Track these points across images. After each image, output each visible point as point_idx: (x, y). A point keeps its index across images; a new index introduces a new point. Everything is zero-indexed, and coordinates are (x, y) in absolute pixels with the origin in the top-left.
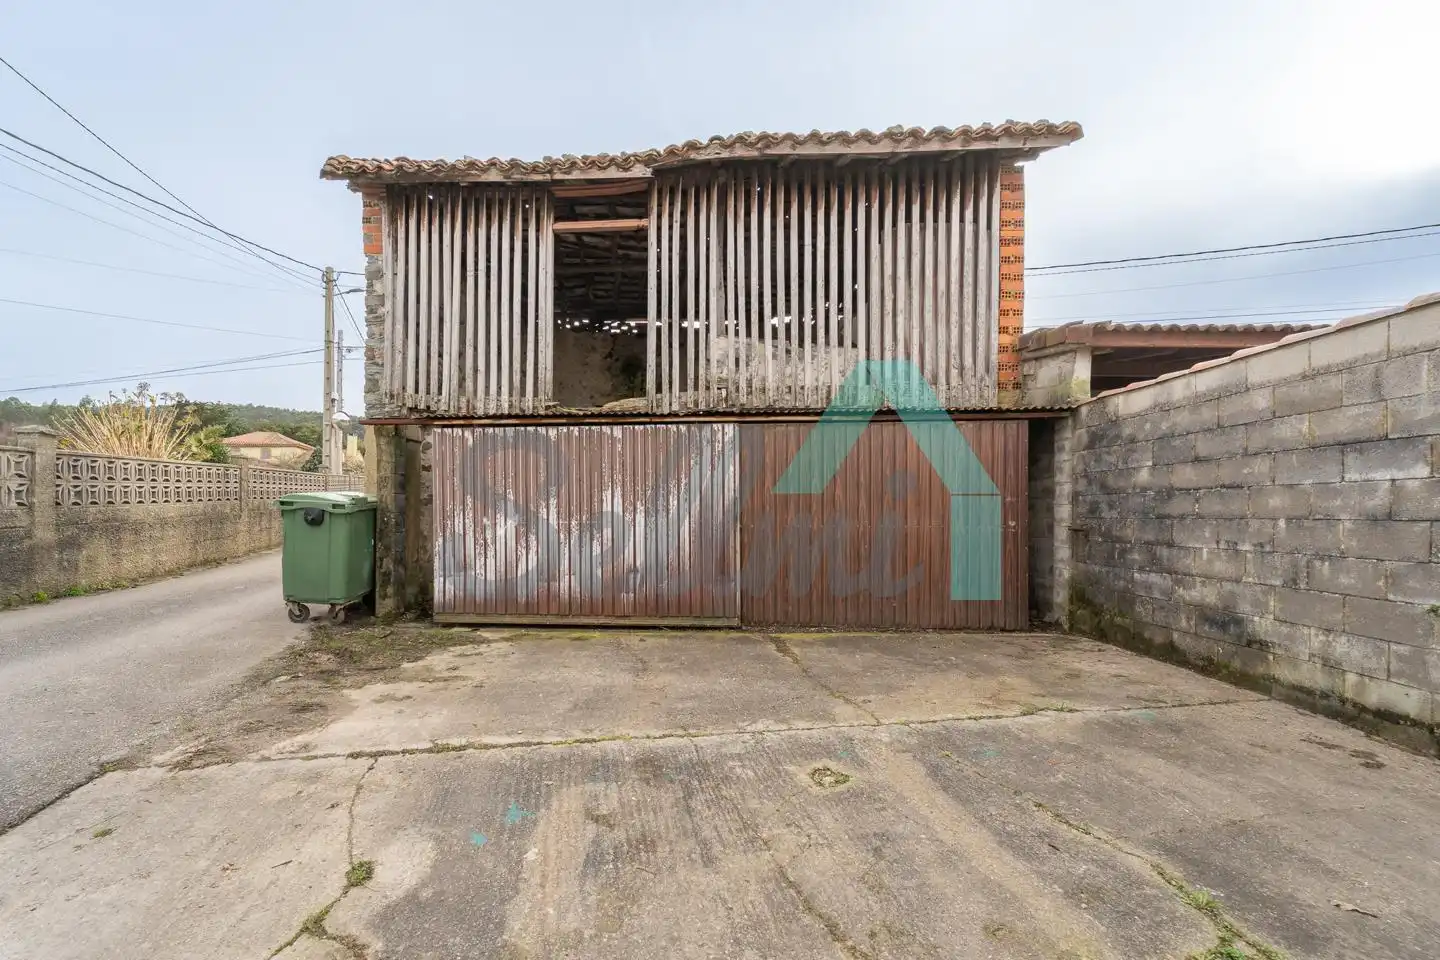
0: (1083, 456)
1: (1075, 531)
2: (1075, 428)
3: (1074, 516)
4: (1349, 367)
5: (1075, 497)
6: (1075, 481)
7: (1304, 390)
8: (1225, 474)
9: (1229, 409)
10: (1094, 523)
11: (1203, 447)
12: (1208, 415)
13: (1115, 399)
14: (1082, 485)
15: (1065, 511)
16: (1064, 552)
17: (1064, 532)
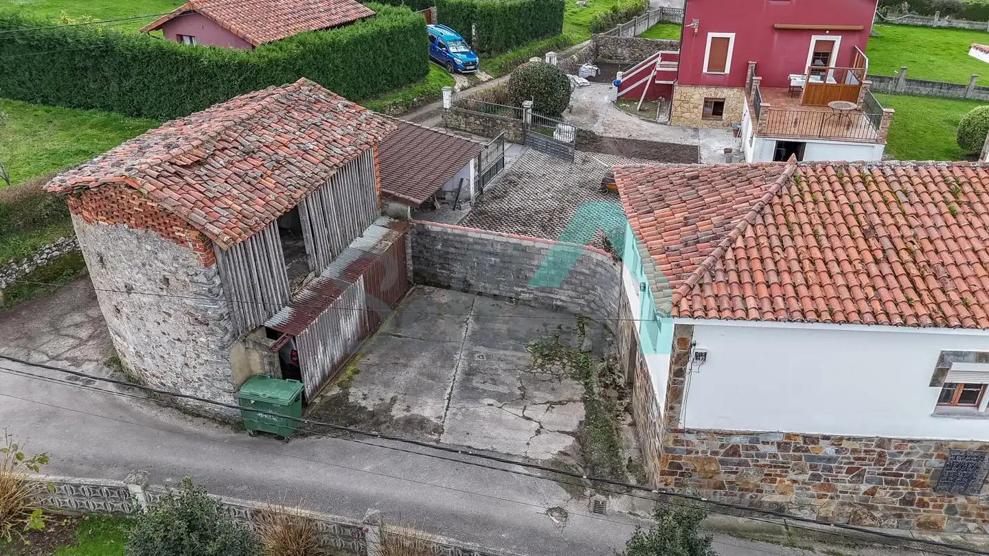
0: (415, 237)
1: (413, 257)
2: (411, 228)
3: (413, 252)
4: (487, 240)
5: (412, 247)
6: (412, 243)
7: (480, 241)
8: (463, 252)
9: (462, 239)
10: (421, 255)
11: (457, 245)
12: (457, 238)
14: (415, 244)
15: (409, 251)
16: (410, 262)
17: (409, 257)
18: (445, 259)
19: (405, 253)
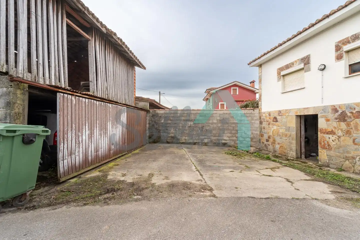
0: (151, 118)
2: (149, 114)
5: (149, 123)
6: (149, 121)
13: (158, 111)
15: (148, 126)
16: (147, 132)
17: (147, 129)
19: (146, 126)
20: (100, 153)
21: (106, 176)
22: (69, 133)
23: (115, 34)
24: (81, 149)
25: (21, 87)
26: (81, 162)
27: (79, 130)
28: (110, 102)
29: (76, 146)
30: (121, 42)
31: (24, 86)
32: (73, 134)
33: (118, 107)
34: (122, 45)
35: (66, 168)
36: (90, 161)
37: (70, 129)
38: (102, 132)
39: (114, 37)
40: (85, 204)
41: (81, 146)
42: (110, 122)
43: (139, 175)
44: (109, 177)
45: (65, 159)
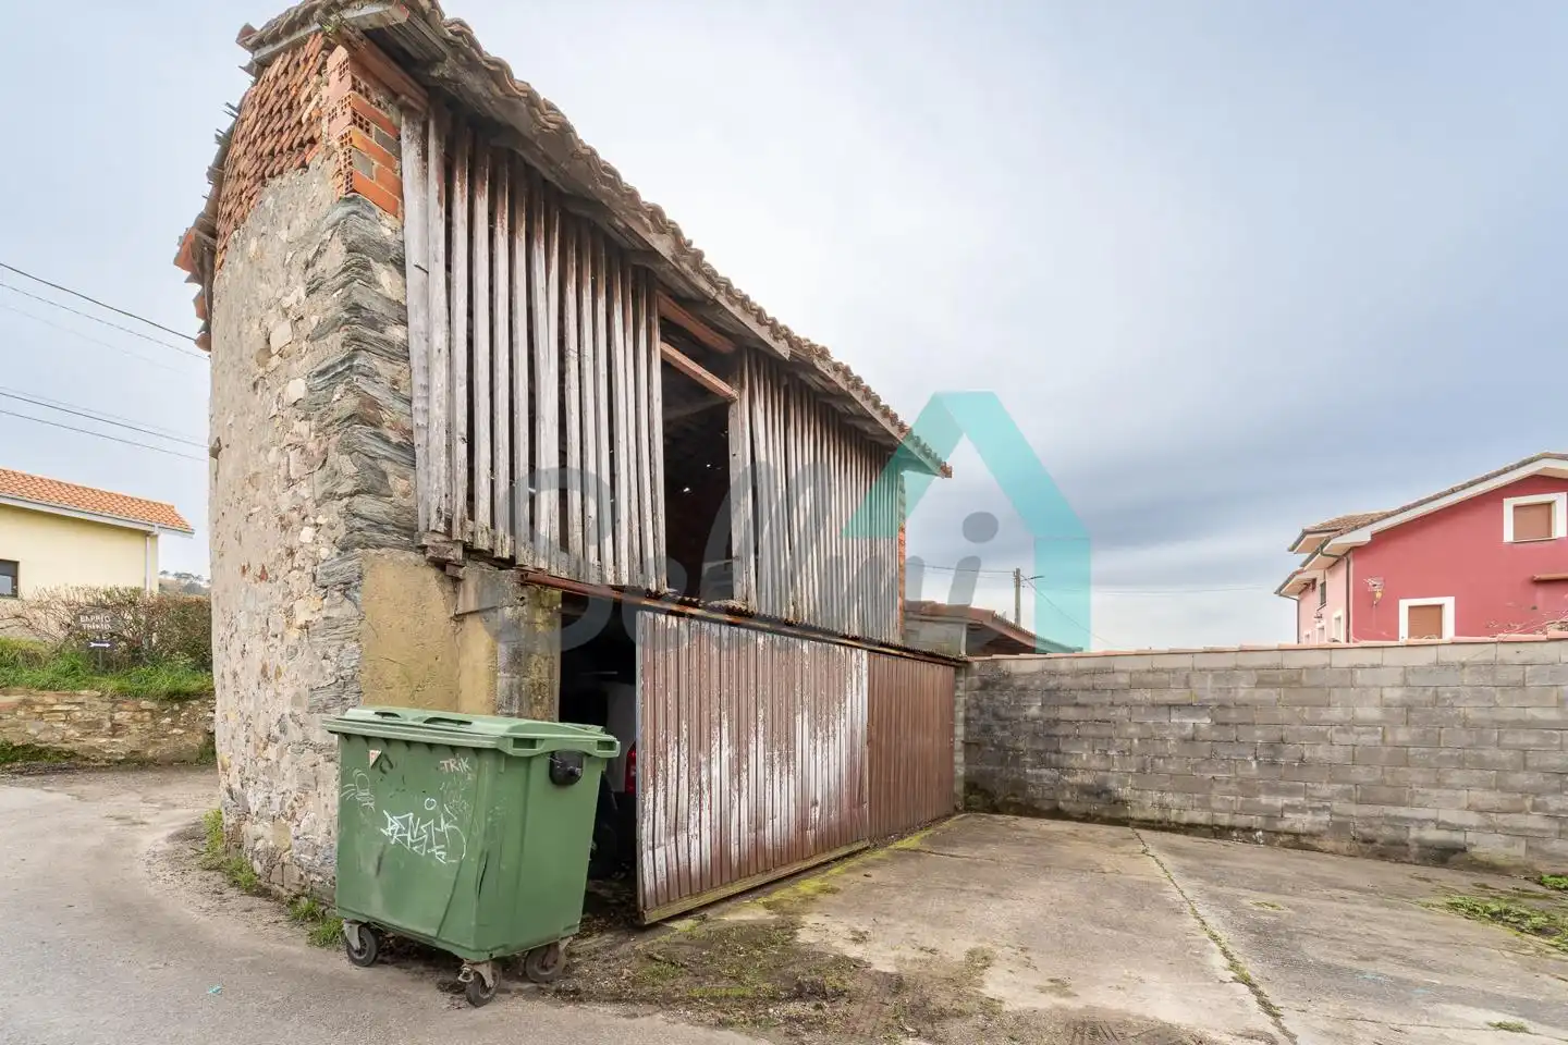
0: (975, 695)
1: (967, 744)
2: (966, 675)
3: (967, 733)
4: (1174, 671)
5: (967, 720)
6: (968, 710)
7: (1150, 677)
8: (1099, 714)
9: (1099, 680)
10: (986, 739)
11: (1082, 698)
12: (1086, 681)
13: (1009, 662)
14: (974, 713)
15: (960, 730)
16: (959, 758)
17: (958, 745)
18: (1049, 737)
19: (953, 735)
20: (768, 832)
21: (791, 928)
22: (670, 754)
23: (823, 354)
24: (706, 815)
25: (546, 603)
26: (707, 862)
27: (701, 742)
28: (806, 631)
29: (691, 803)
30: (848, 379)
31: (551, 596)
32: (682, 758)
33: (834, 651)
34: (851, 392)
35: (661, 876)
36: (735, 863)
37: (672, 738)
38: (776, 753)
39: (820, 365)
40: (722, 1024)
41: (705, 803)
42: (806, 714)
43: (922, 949)
44: (804, 937)
45: (660, 845)
